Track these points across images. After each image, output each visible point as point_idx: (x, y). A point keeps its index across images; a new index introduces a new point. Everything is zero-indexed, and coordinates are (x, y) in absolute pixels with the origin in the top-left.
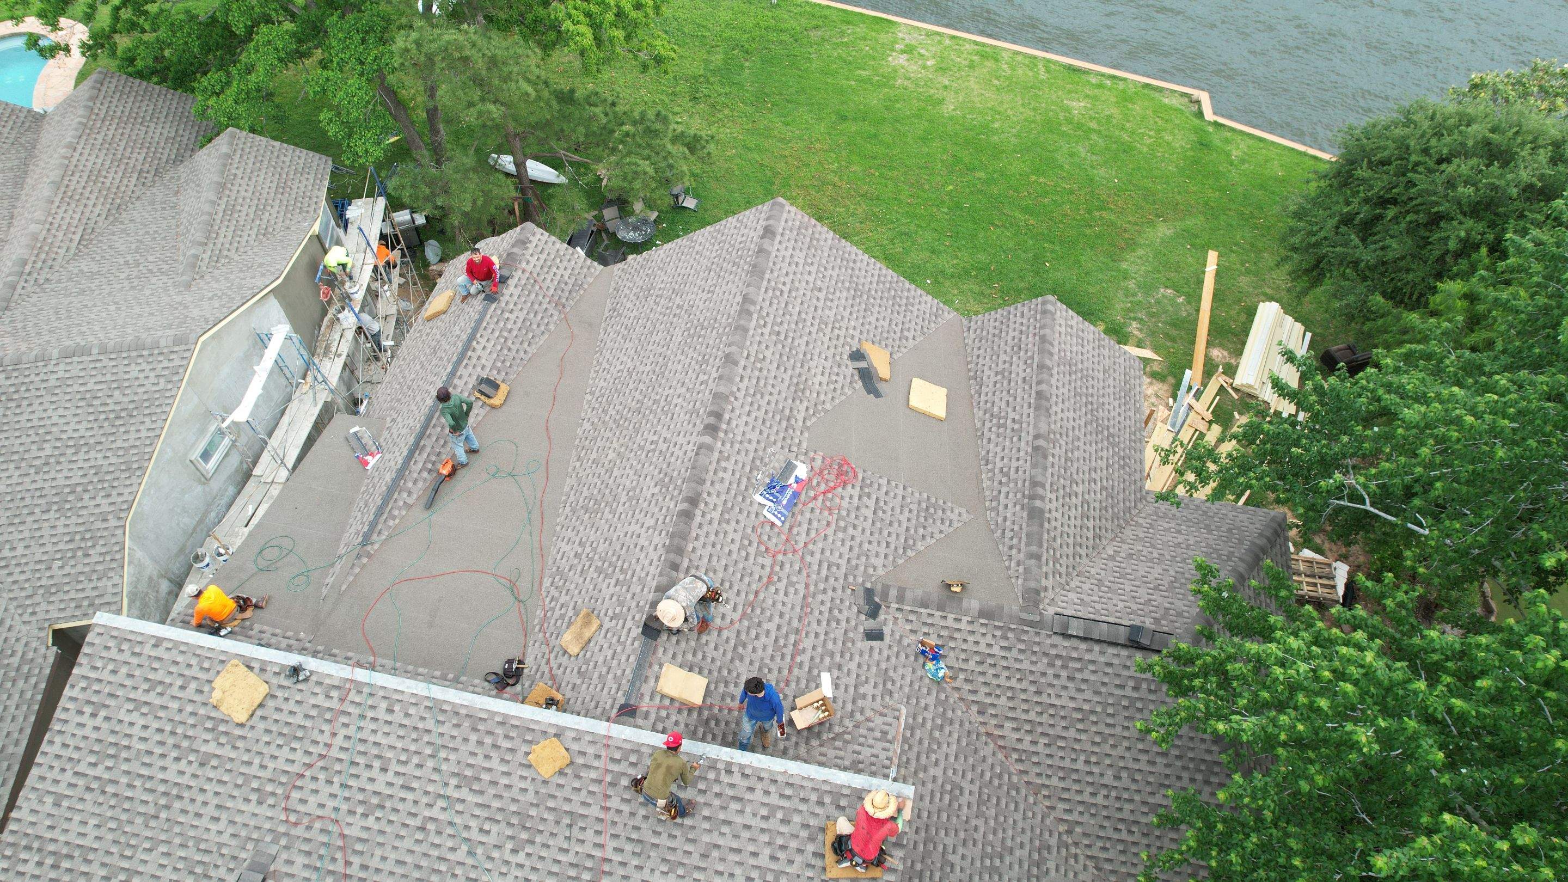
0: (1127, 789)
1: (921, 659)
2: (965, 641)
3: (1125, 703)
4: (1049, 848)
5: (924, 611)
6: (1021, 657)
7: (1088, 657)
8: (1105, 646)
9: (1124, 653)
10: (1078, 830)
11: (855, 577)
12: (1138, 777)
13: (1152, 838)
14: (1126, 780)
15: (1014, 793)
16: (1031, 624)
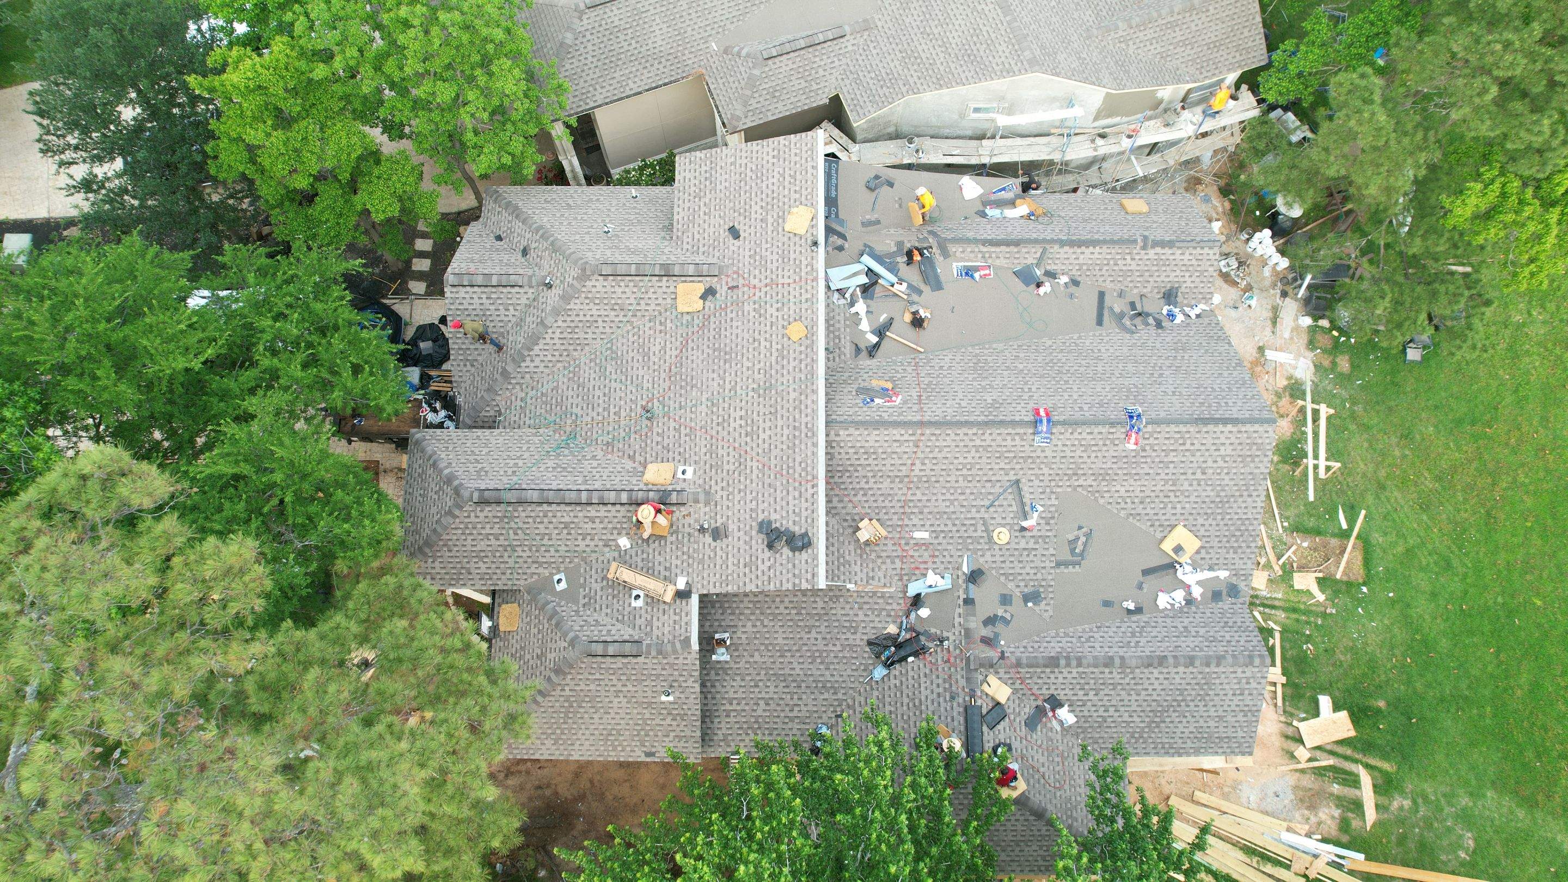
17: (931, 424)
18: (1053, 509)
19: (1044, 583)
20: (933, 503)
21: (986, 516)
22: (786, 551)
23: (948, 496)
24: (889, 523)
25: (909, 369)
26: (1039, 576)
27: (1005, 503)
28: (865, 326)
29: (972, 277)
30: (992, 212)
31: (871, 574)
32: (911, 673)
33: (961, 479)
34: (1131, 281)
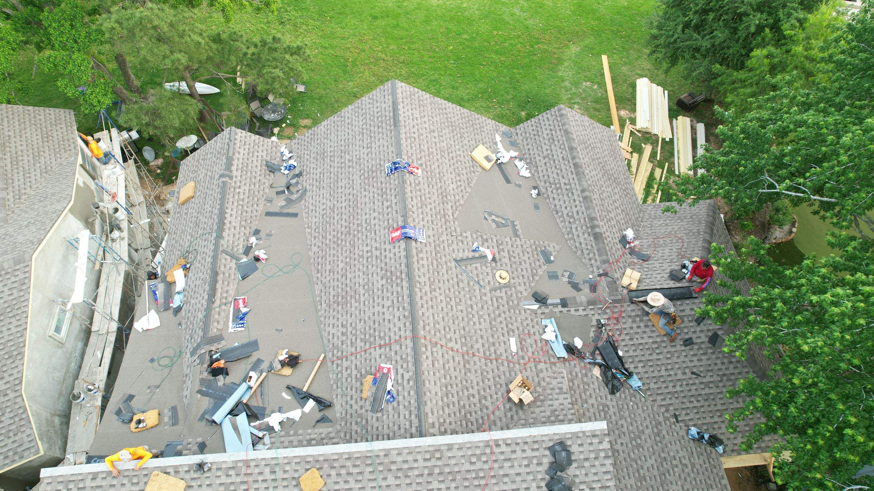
10: (671, 408)
11: (512, 301)
12: (695, 370)
13: (710, 401)
14: (689, 374)
17: (414, 330)
18: (475, 236)
19: (534, 247)
20: (483, 333)
21: (488, 288)
22: (572, 470)
23: (476, 319)
24: (508, 375)
25: (345, 364)
26: (529, 250)
27: (475, 272)
28: (296, 414)
29: (245, 314)
30: (177, 301)
31: (557, 391)
32: (631, 353)
33: (459, 308)
34: (259, 192)
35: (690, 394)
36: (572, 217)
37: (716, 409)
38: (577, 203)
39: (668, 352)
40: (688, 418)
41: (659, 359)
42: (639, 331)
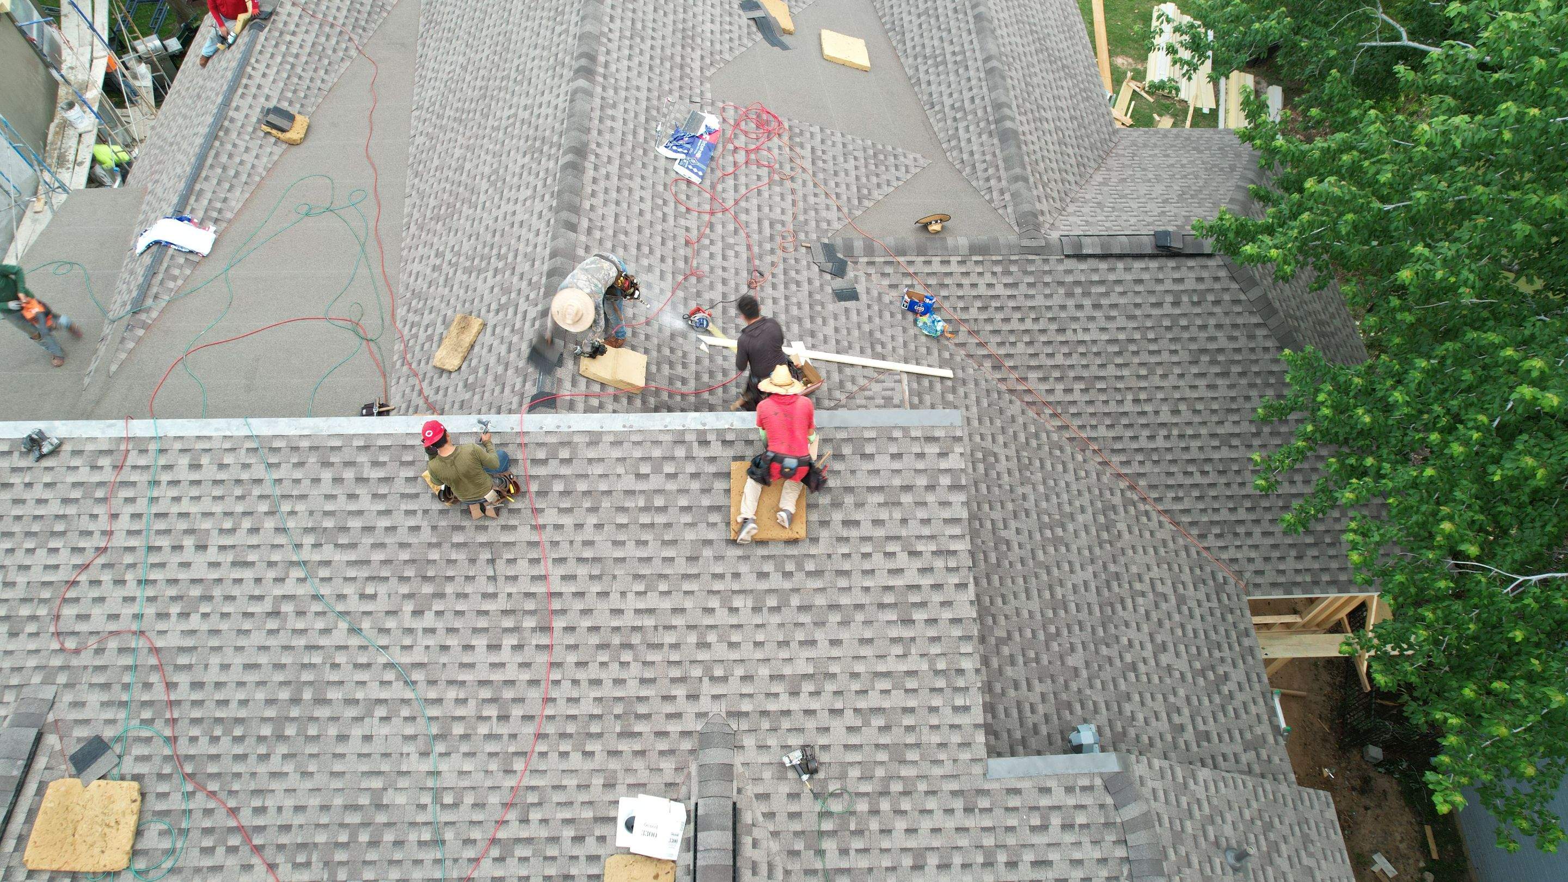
0: (1189, 424)
1: (910, 316)
2: (960, 286)
3: (1167, 323)
4: (1114, 508)
5: (901, 259)
6: (1032, 292)
7: (1112, 277)
8: (1129, 260)
9: (1154, 264)
10: (1142, 483)
11: (807, 233)
12: (1199, 406)
13: (1231, 475)
14: (1186, 415)
15: (1058, 453)
16: (1036, 251)
23: (716, 249)
25: (427, 319)
26: (859, 154)
33: (683, 222)
34: (334, 51)
35: (1187, 456)
36: (962, 108)
37: (1244, 492)
38: (974, 82)
39: (1141, 364)
40: (1178, 507)
41: (1122, 378)
42: (1079, 314)
